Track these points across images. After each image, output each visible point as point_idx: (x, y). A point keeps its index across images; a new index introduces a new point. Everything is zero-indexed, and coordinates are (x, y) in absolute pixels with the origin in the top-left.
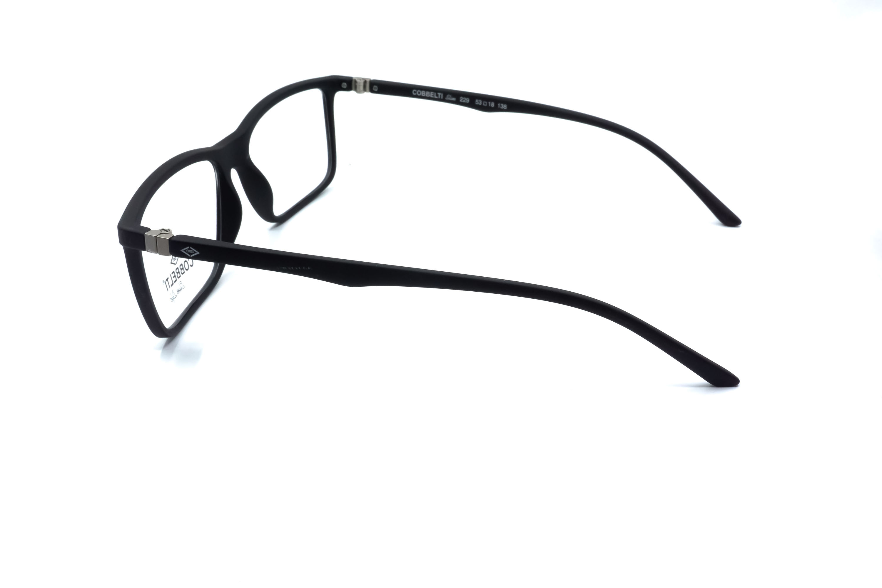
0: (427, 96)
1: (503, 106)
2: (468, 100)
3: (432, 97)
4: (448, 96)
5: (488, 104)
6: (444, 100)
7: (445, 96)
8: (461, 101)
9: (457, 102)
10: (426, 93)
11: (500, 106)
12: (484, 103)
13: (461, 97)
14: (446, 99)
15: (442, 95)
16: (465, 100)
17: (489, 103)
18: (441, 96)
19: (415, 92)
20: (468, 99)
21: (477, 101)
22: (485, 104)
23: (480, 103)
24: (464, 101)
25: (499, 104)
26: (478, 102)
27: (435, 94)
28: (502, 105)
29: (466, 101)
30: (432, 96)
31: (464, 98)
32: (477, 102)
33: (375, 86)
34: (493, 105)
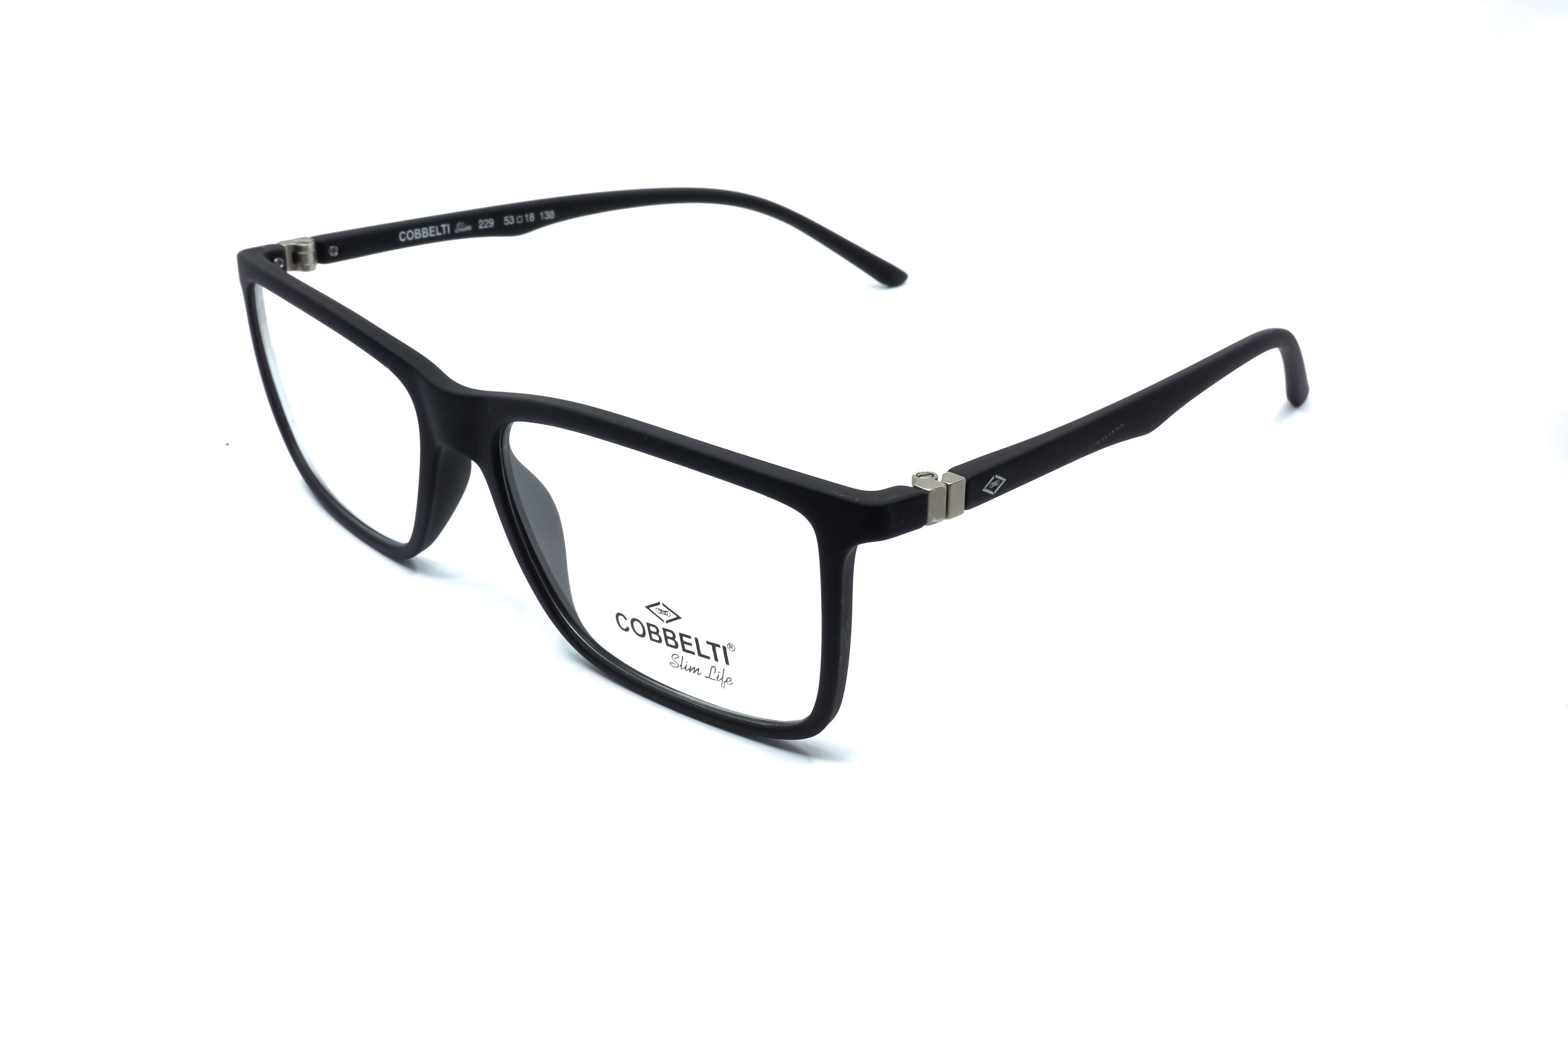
0: (424, 237)
1: (548, 215)
2: (491, 221)
3: (432, 235)
4: (459, 224)
5: (524, 218)
6: (453, 236)
7: (453, 228)
8: (480, 227)
9: (476, 232)
10: (421, 233)
11: (545, 215)
12: (517, 219)
13: (480, 221)
14: (456, 231)
15: (448, 226)
16: (486, 224)
17: (526, 216)
18: (446, 228)
19: (403, 236)
20: (492, 219)
21: (506, 218)
22: (520, 219)
23: (511, 221)
24: (486, 227)
25: (542, 214)
26: (509, 221)
27: (437, 227)
28: (547, 212)
29: (488, 225)
30: (433, 233)
31: (486, 220)
32: (506, 222)
33: (332, 247)
34: (531, 217)
